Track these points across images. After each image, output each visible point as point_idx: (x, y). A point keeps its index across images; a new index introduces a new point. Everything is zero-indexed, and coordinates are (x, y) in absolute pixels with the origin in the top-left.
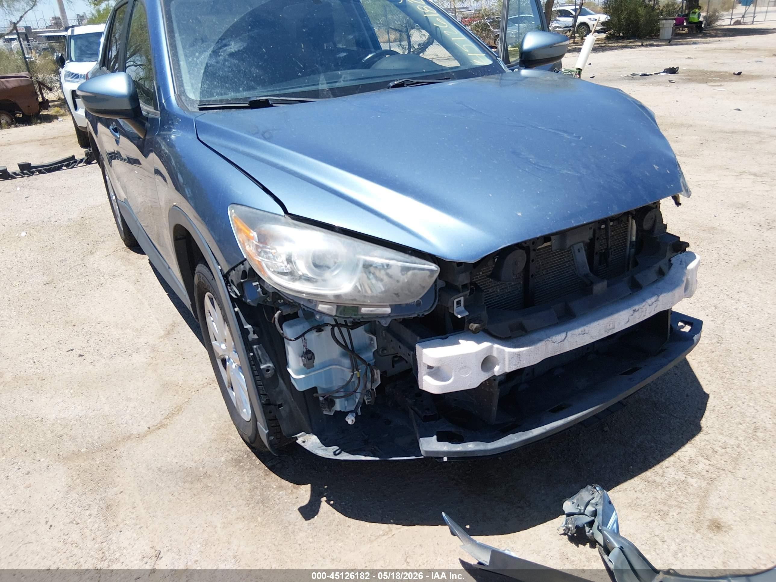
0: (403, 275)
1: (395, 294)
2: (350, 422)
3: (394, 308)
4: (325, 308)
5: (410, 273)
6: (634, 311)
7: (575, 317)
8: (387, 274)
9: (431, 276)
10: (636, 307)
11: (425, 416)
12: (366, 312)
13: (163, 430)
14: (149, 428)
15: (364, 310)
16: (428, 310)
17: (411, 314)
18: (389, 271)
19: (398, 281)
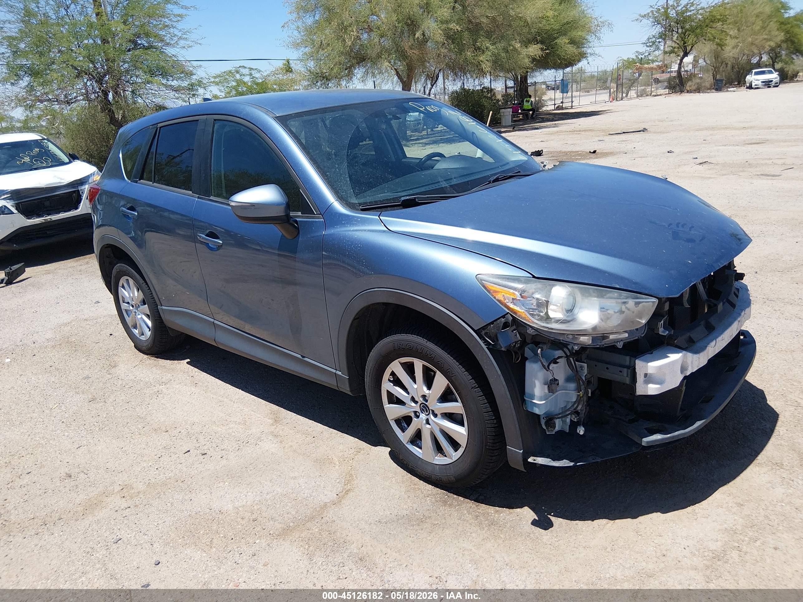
0: (636, 307)
1: (632, 322)
2: (582, 433)
3: (630, 332)
4: (585, 339)
5: (640, 305)
6: (739, 321)
7: (714, 329)
8: (626, 308)
9: (653, 306)
10: (739, 319)
11: (629, 420)
12: (613, 338)
13: (351, 494)
14: (337, 495)
15: (612, 337)
16: (643, 333)
17: (634, 338)
18: (627, 305)
19: (633, 312)
